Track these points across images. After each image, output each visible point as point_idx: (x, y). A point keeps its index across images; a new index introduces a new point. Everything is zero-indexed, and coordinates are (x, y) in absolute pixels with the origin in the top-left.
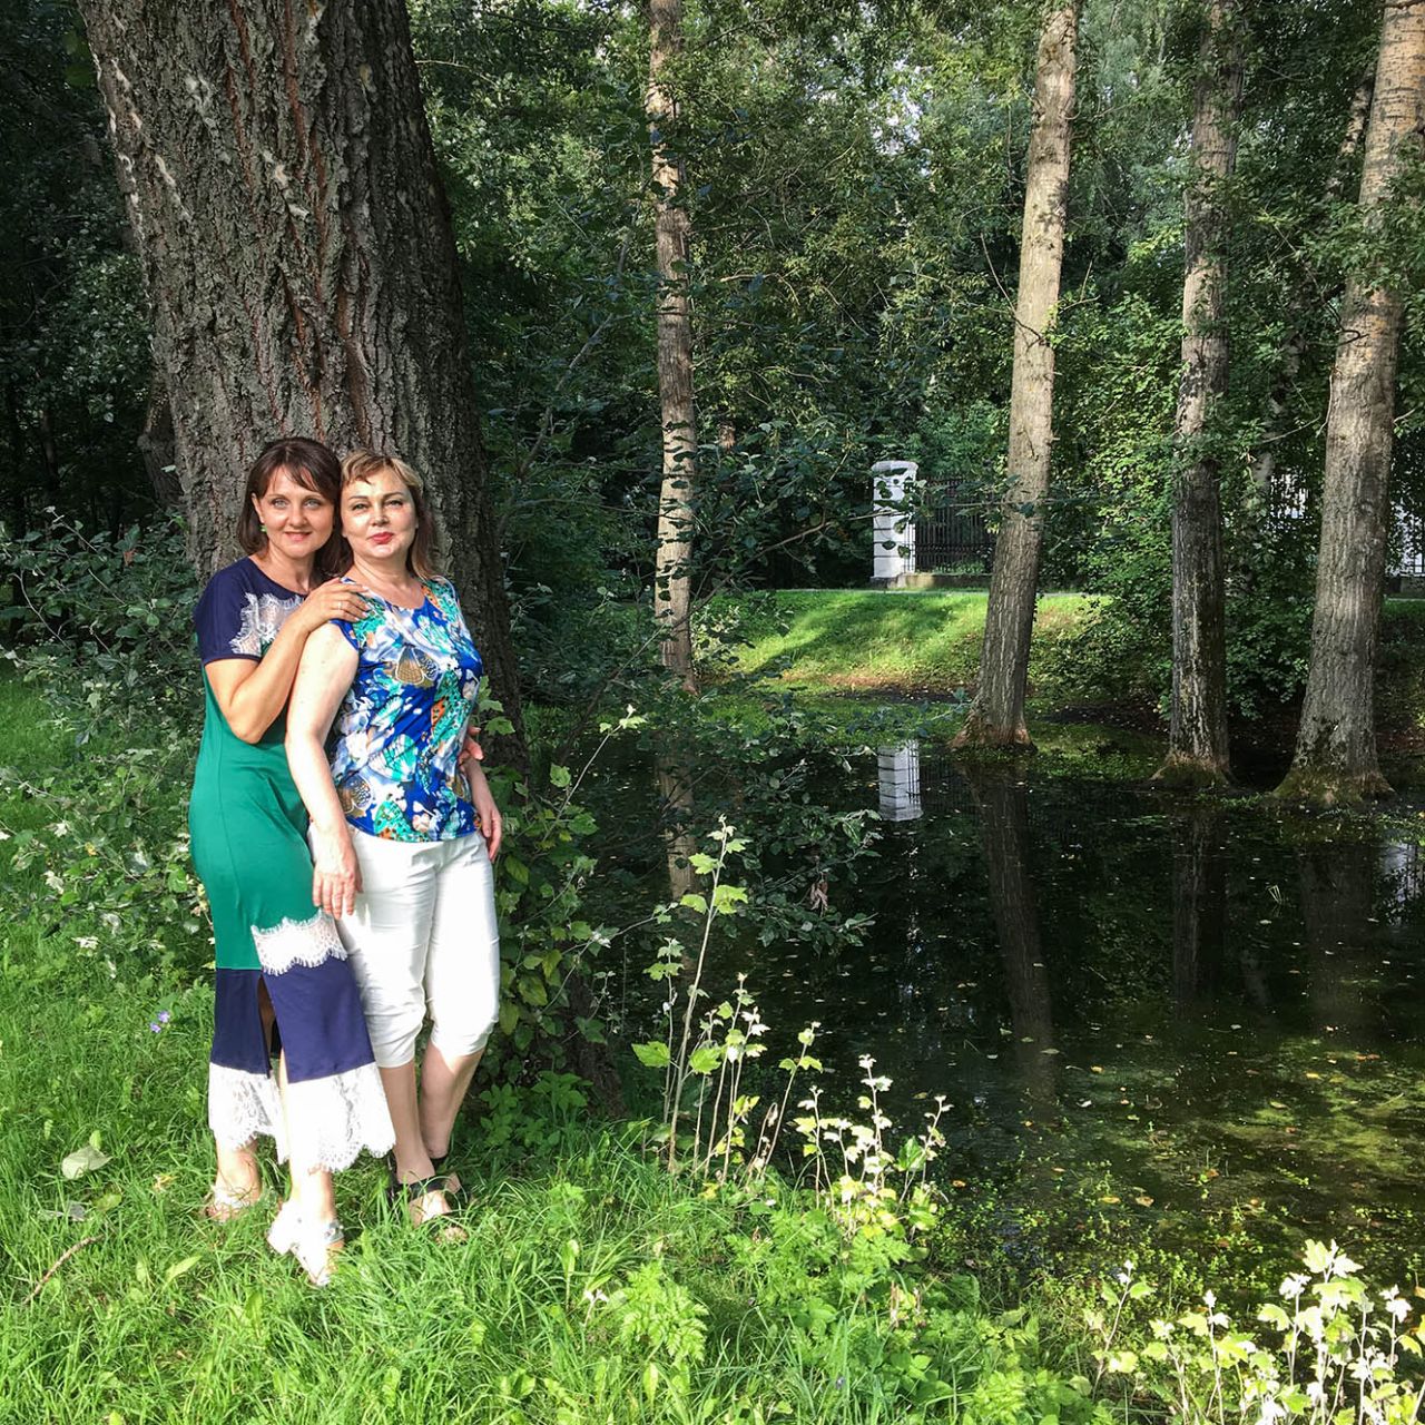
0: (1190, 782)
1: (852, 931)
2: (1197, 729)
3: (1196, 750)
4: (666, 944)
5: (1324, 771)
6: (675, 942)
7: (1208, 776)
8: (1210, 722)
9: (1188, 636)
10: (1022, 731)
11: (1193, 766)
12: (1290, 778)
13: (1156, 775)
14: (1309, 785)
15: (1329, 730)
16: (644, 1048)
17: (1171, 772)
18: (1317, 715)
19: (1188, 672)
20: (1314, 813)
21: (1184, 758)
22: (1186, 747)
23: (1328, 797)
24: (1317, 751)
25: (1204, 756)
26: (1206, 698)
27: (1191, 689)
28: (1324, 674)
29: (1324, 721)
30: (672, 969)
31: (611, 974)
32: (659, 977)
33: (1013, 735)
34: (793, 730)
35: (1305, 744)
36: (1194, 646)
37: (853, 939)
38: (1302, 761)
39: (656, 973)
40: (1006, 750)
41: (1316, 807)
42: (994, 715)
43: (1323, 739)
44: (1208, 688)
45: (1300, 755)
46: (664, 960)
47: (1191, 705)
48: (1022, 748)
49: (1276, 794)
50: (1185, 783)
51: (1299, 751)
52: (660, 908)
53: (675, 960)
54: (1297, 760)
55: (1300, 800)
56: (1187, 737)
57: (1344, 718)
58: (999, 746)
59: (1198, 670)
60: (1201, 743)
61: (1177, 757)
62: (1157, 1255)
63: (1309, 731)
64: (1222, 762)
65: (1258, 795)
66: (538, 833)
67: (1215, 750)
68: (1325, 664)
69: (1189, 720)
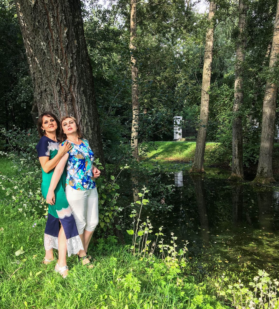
0: (236, 179)
1: (169, 208)
2: (237, 169)
3: (237, 173)
4: (133, 210)
5: (262, 177)
6: (135, 210)
7: (239, 178)
8: (240, 168)
9: (235, 151)
10: (203, 169)
12: (255, 179)
13: (229, 178)
14: (259, 180)
15: (263, 169)
16: (129, 231)
17: (232, 177)
18: (261, 166)
19: (235, 158)
20: (260, 186)
21: (235, 175)
23: (263, 182)
24: (261, 173)
25: (239, 175)
26: (239, 163)
27: (236, 161)
28: (262, 158)
30: (134, 215)
31: (122, 216)
32: (132, 217)
33: (201, 170)
34: (158, 169)
35: (259, 172)
36: (237, 153)
37: (170, 210)
39: (131, 216)
40: (200, 173)
41: (261, 185)
42: (197, 166)
43: (262, 171)
44: (239, 161)
45: (257, 174)
47: (236, 164)
48: (203, 172)
49: (253, 182)
50: (235, 180)
52: (132, 203)
53: (135, 214)
54: (257, 175)
55: (257, 183)
56: (235, 171)
57: (266, 167)
58: (198, 172)
59: (237, 157)
60: (238, 172)
61: (233, 174)
62: (229, 272)
63: (259, 170)
64: (243, 175)
65: (249, 182)
66: (108, 189)
67: (241, 173)
68: (262, 156)
69: (235, 167)
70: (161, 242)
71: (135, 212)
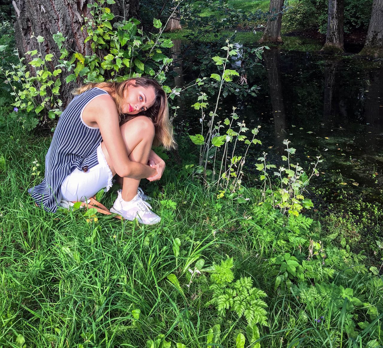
0: (332, 51)
2: (335, 35)
3: (334, 42)
4: (201, 95)
5: (374, 47)
6: (205, 94)
7: (337, 49)
8: (339, 33)
9: (333, 7)
10: (280, 38)
11: (333, 46)
12: (363, 50)
13: (322, 49)
14: (369, 51)
15: (377, 35)
16: (194, 137)
17: (326, 49)
18: (373, 30)
19: (333, 18)
20: (371, 60)
21: (331, 44)
22: (331, 40)
23: (376, 55)
24: (372, 41)
25: (337, 44)
26: (338, 26)
27: (334, 23)
28: (376, 17)
29: (375, 32)
30: (204, 105)
31: (178, 107)
32: (198, 109)
33: (277, 39)
35: (369, 39)
36: (335, 10)
37: (253, 94)
38: (368, 44)
39: (197, 106)
40: (275, 43)
41: (372, 58)
42: (271, 33)
43: (374, 38)
44: (339, 23)
45: (367, 42)
46: (200, 102)
47: (333, 28)
48: (279, 43)
49: (359, 54)
50: (331, 52)
51: (367, 41)
52: (199, 80)
53: (204, 101)
54: (366, 44)
55: (367, 56)
56: (331, 38)
57: (381, 31)
58: (273, 42)
59: (336, 17)
60: (336, 39)
61: (328, 44)
62: (366, 204)
63: (370, 35)
64: (342, 45)
65: (353, 55)
66: (148, 49)
67: (340, 42)
68: (376, 15)
69: (332, 33)
70: (263, 159)
71: (206, 99)
